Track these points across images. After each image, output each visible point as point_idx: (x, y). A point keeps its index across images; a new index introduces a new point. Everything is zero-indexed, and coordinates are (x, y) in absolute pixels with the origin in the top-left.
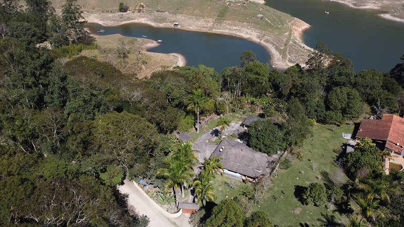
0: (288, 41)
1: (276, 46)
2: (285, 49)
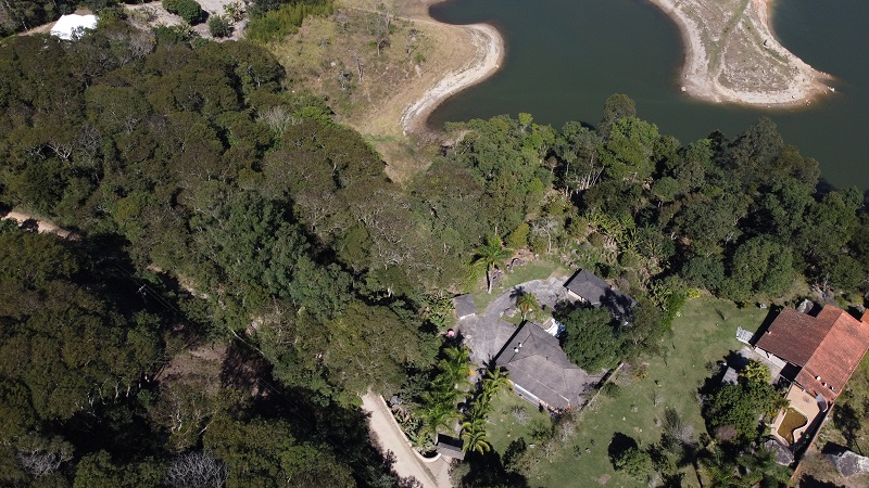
0: (733, 21)
1: (705, 30)
2: (722, 43)
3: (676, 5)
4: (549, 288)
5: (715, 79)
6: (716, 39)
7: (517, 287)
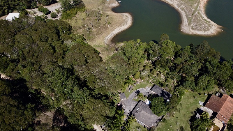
0: (194, 12)
1: (187, 14)
3: (179, 7)
4: (146, 90)
5: (190, 28)
6: (190, 17)
7: (137, 90)
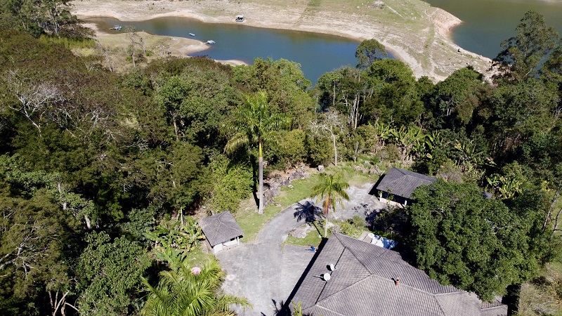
0: (429, 41)
1: (410, 49)
2: (427, 55)
5: (432, 73)
6: (421, 52)
